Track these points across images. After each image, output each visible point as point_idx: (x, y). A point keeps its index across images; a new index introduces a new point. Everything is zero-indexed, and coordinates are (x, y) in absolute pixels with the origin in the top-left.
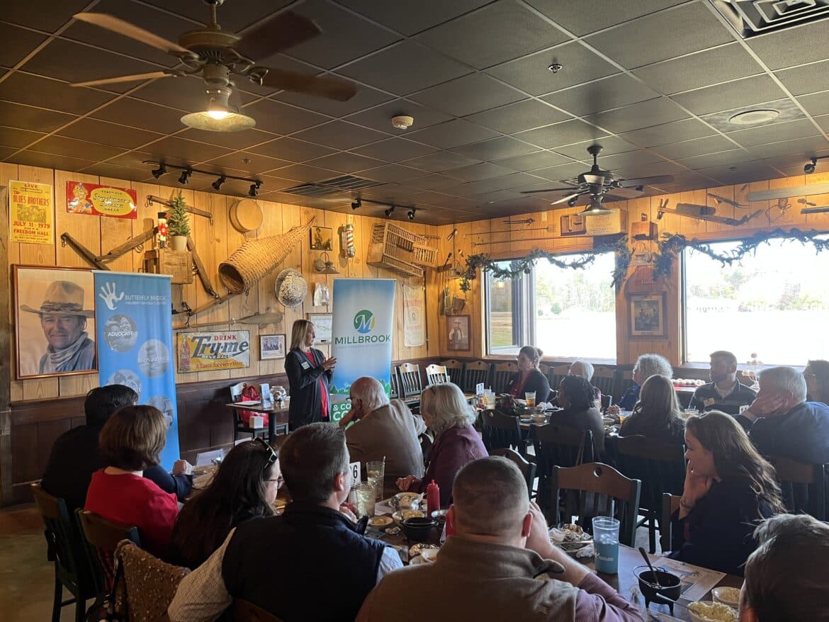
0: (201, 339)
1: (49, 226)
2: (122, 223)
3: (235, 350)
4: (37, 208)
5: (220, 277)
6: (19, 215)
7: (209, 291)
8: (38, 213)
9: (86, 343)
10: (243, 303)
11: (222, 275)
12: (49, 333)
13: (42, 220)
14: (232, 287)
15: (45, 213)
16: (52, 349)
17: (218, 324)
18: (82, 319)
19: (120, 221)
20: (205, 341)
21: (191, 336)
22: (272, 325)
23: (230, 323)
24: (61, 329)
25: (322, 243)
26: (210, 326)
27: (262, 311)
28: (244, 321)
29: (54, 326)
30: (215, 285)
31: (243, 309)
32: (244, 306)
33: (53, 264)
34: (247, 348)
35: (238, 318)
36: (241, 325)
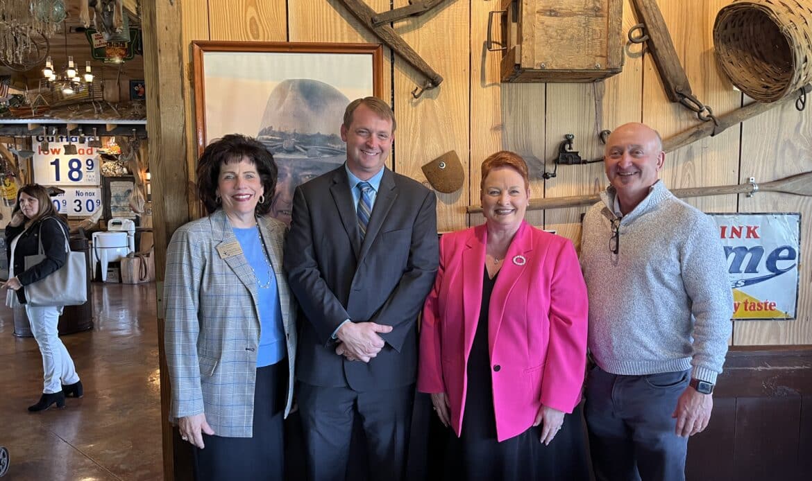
3: (752, 268)
5: (717, 55)
10: (787, 134)
11: (723, 48)
14: (754, 82)
17: (704, 192)
23: (743, 188)
28: (787, 186)
30: (699, 82)
31: (783, 151)
32: (789, 140)
33: (281, 39)
34: (791, 263)
35: (768, 178)
36: (775, 196)
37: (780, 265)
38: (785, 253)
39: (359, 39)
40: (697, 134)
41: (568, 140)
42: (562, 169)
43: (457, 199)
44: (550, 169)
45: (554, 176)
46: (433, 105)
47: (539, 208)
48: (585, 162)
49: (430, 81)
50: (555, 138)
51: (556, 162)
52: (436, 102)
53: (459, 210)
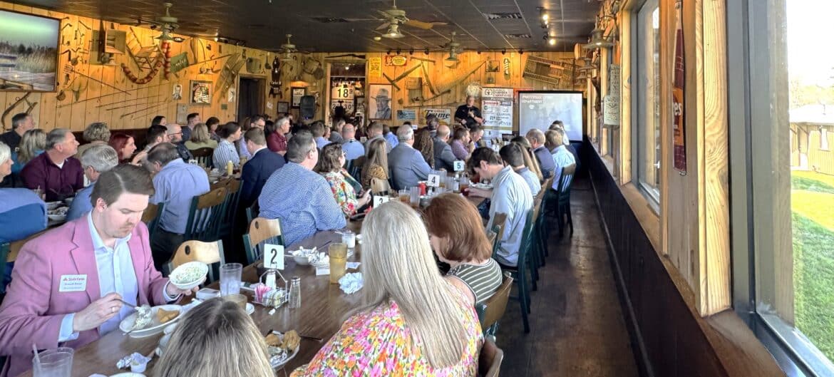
0: (429, 111)
1: (379, 71)
2: (402, 68)
4: (377, 65)
6: (372, 68)
7: (433, 92)
9: (388, 109)
12: (378, 106)
13: (378, 69)
15: (379, 67)
16: (379, 110)
18: (388, 101)
20: (430, 112)
21: (424, 109)
24: (381, 104)
25: (493, 69)
26: (433, 107)
29: (379, 103)
32: (449, 98)
35: (446, 104)
40: (435, 97)
41: (418, 97)
43: (403, 105)
47: (413, 107)
49: (399, 89)
52: (400, 92)
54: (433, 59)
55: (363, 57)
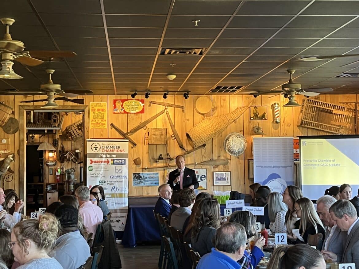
1: (105, 121)
2: (137, 116)
4: (101, 113)
6: (93, 117)
7: (181, 147)
8: (101, 115)
10: (203, 153)
13: (102, 118)
15: (104, 115)
17: (187, 165)
19: (137, 115)
22: (221, 166)
23: (195, 164)
25: (259, 116)
27: (215, 158)
30: (186, 144)
31: (202, 157)
32: (203, 155)
33: (107, 137)
34: (205, 178)
35: (200, 162)
36: (202, 165)
37: (203, 179)
38: (203, 176)
39: (122, 137)
40: (185, 154)
41: (161, 155)
42: (159, 160)
43: (140, 166)
44: (158, 161)
45: (158, 162)
46: (135, 149)
47: (156, 168)
48: (164, 159)
49: (135, 145)
50: (159, 155)
51: (159, 159)
52: (136, 148)
53: (140, 168)
54: (180, 104)
55: (81, 101)
